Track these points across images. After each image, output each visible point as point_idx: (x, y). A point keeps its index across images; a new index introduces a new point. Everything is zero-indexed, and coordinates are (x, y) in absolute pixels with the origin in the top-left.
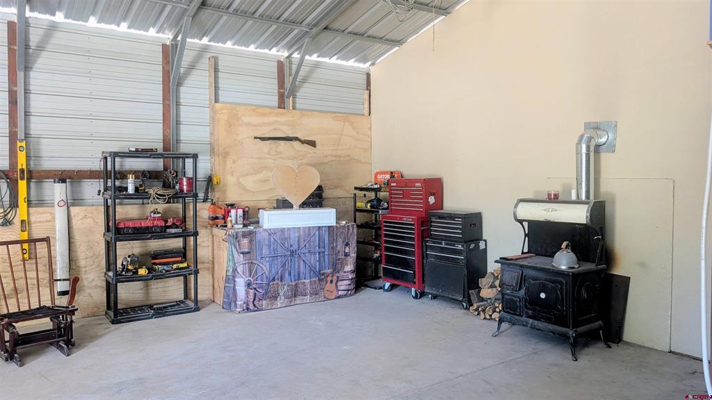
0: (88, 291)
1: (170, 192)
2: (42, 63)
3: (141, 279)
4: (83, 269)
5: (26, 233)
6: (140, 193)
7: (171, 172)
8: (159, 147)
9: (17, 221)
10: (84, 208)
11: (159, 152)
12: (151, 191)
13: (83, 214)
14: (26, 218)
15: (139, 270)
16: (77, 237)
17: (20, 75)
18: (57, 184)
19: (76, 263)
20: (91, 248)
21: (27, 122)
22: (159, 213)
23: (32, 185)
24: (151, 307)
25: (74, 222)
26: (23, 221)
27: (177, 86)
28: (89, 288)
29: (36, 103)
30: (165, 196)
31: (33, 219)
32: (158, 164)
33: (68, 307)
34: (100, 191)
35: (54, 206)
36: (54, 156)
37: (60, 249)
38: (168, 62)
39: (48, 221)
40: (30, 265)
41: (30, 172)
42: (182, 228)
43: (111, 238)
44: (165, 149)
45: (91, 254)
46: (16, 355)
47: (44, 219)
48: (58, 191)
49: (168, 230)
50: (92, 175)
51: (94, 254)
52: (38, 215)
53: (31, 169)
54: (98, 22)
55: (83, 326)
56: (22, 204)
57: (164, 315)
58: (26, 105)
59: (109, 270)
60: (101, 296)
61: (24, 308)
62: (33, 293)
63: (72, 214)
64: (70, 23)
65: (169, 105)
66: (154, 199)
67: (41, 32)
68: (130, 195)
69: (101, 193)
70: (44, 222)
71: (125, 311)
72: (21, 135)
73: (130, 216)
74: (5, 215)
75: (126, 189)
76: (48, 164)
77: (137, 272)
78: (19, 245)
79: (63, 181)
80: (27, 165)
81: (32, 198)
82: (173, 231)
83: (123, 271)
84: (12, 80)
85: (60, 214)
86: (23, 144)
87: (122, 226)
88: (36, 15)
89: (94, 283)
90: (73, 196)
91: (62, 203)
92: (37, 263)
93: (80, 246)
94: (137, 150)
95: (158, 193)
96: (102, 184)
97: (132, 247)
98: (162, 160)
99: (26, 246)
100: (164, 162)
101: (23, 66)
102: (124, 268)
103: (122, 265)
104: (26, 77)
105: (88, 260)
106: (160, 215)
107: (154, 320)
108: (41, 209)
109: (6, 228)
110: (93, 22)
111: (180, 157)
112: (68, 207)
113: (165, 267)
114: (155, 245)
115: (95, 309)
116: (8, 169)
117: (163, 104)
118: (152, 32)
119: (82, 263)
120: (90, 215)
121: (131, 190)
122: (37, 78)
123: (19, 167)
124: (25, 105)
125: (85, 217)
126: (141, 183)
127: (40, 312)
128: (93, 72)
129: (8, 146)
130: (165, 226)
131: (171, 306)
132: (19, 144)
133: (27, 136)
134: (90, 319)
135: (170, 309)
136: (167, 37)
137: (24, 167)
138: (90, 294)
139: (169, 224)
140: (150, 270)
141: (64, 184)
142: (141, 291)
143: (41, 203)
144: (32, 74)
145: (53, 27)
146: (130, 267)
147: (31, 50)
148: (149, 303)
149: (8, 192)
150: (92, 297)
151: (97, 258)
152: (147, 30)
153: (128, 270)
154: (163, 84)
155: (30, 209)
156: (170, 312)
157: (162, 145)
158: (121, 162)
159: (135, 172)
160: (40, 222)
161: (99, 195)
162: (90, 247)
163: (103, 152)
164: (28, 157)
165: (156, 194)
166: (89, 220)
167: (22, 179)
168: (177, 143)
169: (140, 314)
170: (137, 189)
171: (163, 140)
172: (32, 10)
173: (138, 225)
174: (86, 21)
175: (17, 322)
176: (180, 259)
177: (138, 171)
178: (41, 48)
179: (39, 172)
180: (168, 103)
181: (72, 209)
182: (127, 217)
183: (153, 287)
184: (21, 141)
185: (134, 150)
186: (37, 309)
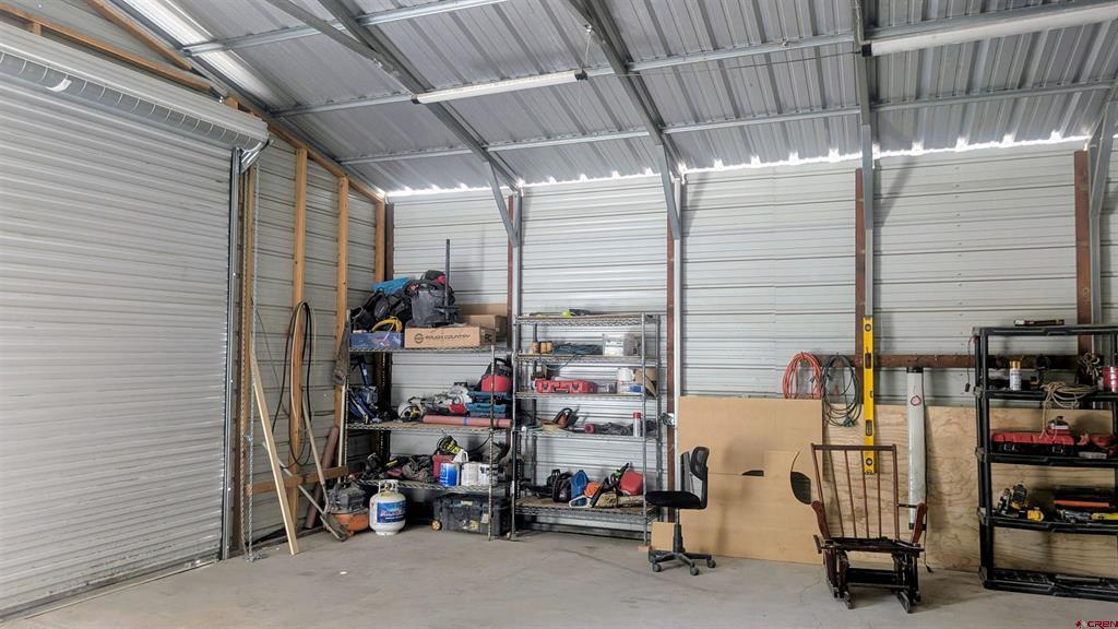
0: (954, 531)
1: (1085, 390)
2: (896, 213)
3: (1031, 526)
4: (947, 498)
5: (871, 438)
6: (1029, 390)
7: (1090, 357)
8: (1070, 316)
9: (861, 422)
10: (948, 409)
11: (1067, 324)
12: (1049, 388)
13: (945, 418)
14: (871, 418)
15: (1029, 512)
16: (939, 450)
17: (869, 234)
18: (910, 374)
19: (936, 488)
20: (958, 468)
21: (876, 292)
22: (1066, 424)
23: (882, 375)
24: (1051, 576)
25: (933, 428)
26: (868, 422)
27: (1102, 214)
28: (956, 527)
29: (888, 267)
30: (1072, 396)
31: (880, 419)
32: (1070, 345)
33: (911, 545)
34: (968, 386)
35: (906, 405)
36: (910, 337)
37: (913, 464)
38: (1086, 179)
39: (898, 424)
40: (871, 481)
41: (878, 358)
42: (1107, 452)
43: (983, 455)
44: (1081, 319)
45: (956, 478)
46: (846, 593)
47: (894, 421)
48: (911, 384)
49: (1081, 454)
50: (959, 361)
51: (962, 478)
52: (887, 415)
53: (881, 353)
54: (970, 144)
55: (942, 580)
56: (869, 400)
57: (1074, 594)
58: (876, 270)
59: (983, 504)
60: (971, 543)
61: (862, 535)
62: (873, 517)
63: (931, 417)
64: (932, 153)
65: (1088, 247)
66: (1052, 400)
67: (894, 174)
68: (1012, 392)
69: (971, 388)
70: (893, 425)
71: (1010, 573)
72: (869, 310)
73: (1019, 426)
74: (849, 413)
75: (1007, 383)
76: (903, 347)
77: (1025, 515)
78: (859, 452)
79: (919, 370)
80: (874, 349)
81: (882, 392)
82: (1090, 455)
83: (1002, 509)
84: (860, 243)
85: (914, 415)
86: (870, 322)
87: (1000, 439)
88: (888, 153)
89: (962, 521)
90: (934, 392)
91: (917, 401)
92: (879, 479)
93: (942, 463)
94: (1027, 324)
95: (1060, 391)
96: (973, 375)
97: (1023, 475)
98: (1076, 338)
99: (871, 454)
100: (1079, 341)
101: (871, 222)
102: (1004, 505)
103: (1002, 499)
104: (876, 236)
105: (953, 485)
106: (1065, 427)
107: (1053, 599)
108: (890, 408)
109: (849, 429)
110: (962, 145)
111: (1108, 333)
112: (925, 407)
113: (1078, 516)
114: (1062, 475)
115: (965, 562)
116: (854, 353)
117: (1077, 246)
118: (1056, 137)
119: (945, 488)
120: (956, 420)
121: (1014, 384)
122: (891, 235)
123: (865, 352)
124: (874, 270)
125: (948, 422)
126: (1037, 375)
127: (880, 544)
128: (962, 214)
129: (854, 325)
130: (1075, 445)
131: (1089, 583)
132: (865, 322)
133: (876, 310)
134: (952, 572)
135: (1085, 588)
136: (1083, 139)
137: (871, 351)
138: (956, 536)
139: (1081, 443)
140: (1050, 514)
141: (920, 374)
142: (1038, 548)
143: (892, 399)
144: (883, 230)
145: (910, 164)
146: (1014, 505)
147: (882, 200)
148: (1049, 569)
149: (852, 383)
150: (959, 541)
151: (966, 483)
152: (1047, 136)
153: (1012, 510)
154: (1077, 215)
155: (878, 406)
156: (1086, 592)
157: (1075, 312)
158: (1005, 342)
159: (1026, 357)
160: (889, 424)
161: (967, 390)
162: (956, 467)
163: (974, 329)
164: (876, 338)
165: (1056, 392)
166: (955, 428)
167: (868, 366)
168: (1103, 308)
169: (1031, 583)
170: (1025, 384)
171: (1078, 304)
172: (883, 149)
173: (1026, 440)
174: (954, 145)
175: (849, 551)
176: (1107, 505)
177: (1031, 356)
178: (894, 195)
179: (889, 357)
180: (1085, 244)
181: (930, 409)
182: (1013, 426)
183: (1059, 544)
184: (868, 318)
185: (1022, 323)
186: (877, 539)
